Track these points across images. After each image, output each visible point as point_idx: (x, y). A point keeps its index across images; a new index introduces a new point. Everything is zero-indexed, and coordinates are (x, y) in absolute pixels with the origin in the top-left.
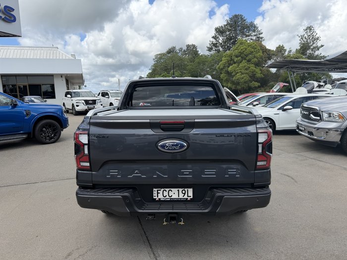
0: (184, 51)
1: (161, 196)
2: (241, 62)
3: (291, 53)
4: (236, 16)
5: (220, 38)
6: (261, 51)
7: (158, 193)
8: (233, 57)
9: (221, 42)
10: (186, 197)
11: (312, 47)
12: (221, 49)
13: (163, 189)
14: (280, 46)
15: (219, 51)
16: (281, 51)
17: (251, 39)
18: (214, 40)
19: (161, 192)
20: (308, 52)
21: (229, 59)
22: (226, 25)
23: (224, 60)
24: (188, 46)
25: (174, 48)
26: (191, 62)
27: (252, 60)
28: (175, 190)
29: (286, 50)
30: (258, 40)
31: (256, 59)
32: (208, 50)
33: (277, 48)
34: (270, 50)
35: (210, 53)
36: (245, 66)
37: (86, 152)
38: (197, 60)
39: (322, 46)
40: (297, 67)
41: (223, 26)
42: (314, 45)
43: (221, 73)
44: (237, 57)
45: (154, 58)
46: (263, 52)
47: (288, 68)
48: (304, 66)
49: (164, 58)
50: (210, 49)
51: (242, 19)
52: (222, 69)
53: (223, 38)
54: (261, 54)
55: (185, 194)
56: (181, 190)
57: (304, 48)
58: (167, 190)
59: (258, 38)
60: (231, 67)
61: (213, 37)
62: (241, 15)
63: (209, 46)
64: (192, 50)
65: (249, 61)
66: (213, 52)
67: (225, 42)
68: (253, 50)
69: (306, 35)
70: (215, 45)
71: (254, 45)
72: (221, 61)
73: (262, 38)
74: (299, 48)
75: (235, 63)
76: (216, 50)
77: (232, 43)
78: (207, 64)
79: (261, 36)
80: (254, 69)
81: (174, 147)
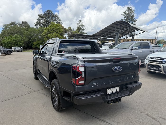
0: (21, 24)
1: (109, 92)
2: (53, 33)
3: (74, 31)
4: (49, 11)
5: (41, 20)
6: (62, 29)
7: (108, 91)
8: (49, 30)
9: (42, 22)
10: (117, 91)
11: (82, 29)
12: (42, 26)
13: (110, 89)
14: (70, 27)
15: (41, 27)
16: (70, 30)
17: (57, 23)
18: (38, 21)
19: (109, 90)
20: (80, 31)
21: (48, 31)
22: (44, 14)
23: (45, 31)
24: (23, 22)
25: (14, 22)
26: (26, 30)
27: (59, 32)
28: (114, 89)
29: (72, 29)
30: (60, 23)
31: (60, 32)
32: (35, 26)
33: (69, 28)
34: (65, 28)
35: (37, 27)
36: (56, 35)
37: (83, 76)
38: (30, 30)
39: (85, 29)
40: (80, 37)
41: (42, 14)
42: (83, 28)
43: (44, 37)
44: (51, 30)
45: (3, 27)
46: (63, 29)
47: (76, 37)
48: (83, 37)
49: (9, 27)
50: (36, 25)
51: (52, 12)
52: (44, 35)
53: (43, 20)
54: (62, 30)
55: (117, 89)
56: (116, 88)
57: (79, 29)
58: (111, 89)
59: (60, 22)
60: (49, 35)
61: (38, 19)
62: (51, 11)
63: (35, 23)
64: (25, 25)
65: (57, 33)
66: (38, 27)
67: (44, 23)
68: (59, 28)
69: (79, 24)
70: (39, 23)
71: (59, 25)
72: (44, 31)
73: (61, 23)
74: (77, 29)
75: (51, 33)
76: (39, 26)
77: (47, 23)
78: (36, 32)
79: (61, 22)
80: (60, 36)
81: (119, 69)
